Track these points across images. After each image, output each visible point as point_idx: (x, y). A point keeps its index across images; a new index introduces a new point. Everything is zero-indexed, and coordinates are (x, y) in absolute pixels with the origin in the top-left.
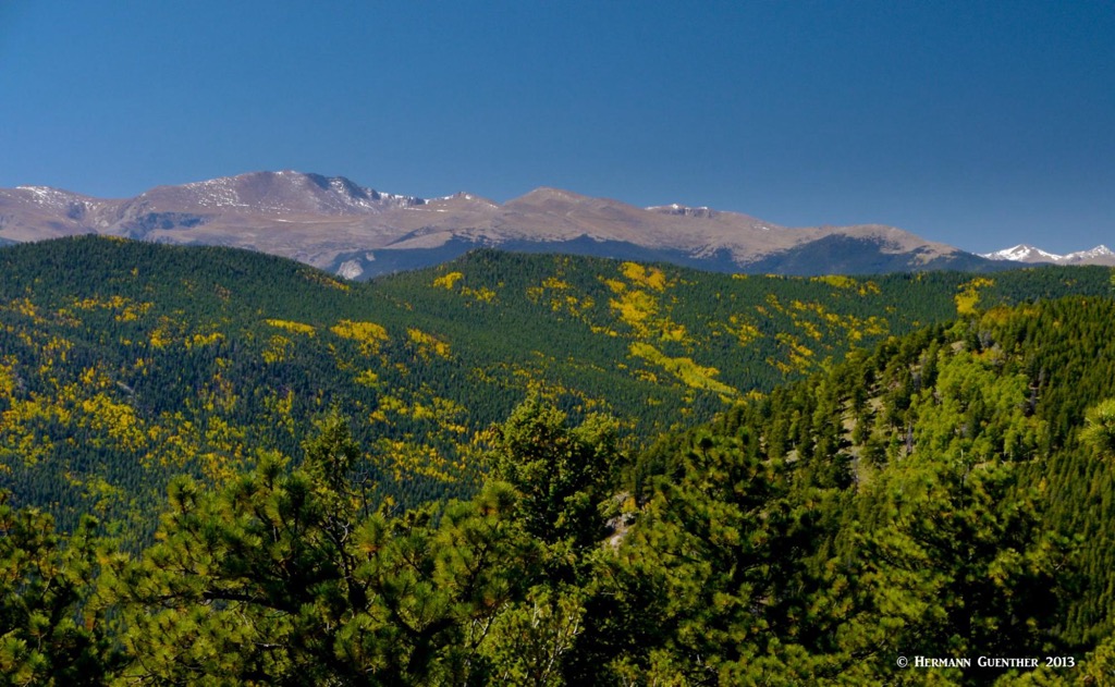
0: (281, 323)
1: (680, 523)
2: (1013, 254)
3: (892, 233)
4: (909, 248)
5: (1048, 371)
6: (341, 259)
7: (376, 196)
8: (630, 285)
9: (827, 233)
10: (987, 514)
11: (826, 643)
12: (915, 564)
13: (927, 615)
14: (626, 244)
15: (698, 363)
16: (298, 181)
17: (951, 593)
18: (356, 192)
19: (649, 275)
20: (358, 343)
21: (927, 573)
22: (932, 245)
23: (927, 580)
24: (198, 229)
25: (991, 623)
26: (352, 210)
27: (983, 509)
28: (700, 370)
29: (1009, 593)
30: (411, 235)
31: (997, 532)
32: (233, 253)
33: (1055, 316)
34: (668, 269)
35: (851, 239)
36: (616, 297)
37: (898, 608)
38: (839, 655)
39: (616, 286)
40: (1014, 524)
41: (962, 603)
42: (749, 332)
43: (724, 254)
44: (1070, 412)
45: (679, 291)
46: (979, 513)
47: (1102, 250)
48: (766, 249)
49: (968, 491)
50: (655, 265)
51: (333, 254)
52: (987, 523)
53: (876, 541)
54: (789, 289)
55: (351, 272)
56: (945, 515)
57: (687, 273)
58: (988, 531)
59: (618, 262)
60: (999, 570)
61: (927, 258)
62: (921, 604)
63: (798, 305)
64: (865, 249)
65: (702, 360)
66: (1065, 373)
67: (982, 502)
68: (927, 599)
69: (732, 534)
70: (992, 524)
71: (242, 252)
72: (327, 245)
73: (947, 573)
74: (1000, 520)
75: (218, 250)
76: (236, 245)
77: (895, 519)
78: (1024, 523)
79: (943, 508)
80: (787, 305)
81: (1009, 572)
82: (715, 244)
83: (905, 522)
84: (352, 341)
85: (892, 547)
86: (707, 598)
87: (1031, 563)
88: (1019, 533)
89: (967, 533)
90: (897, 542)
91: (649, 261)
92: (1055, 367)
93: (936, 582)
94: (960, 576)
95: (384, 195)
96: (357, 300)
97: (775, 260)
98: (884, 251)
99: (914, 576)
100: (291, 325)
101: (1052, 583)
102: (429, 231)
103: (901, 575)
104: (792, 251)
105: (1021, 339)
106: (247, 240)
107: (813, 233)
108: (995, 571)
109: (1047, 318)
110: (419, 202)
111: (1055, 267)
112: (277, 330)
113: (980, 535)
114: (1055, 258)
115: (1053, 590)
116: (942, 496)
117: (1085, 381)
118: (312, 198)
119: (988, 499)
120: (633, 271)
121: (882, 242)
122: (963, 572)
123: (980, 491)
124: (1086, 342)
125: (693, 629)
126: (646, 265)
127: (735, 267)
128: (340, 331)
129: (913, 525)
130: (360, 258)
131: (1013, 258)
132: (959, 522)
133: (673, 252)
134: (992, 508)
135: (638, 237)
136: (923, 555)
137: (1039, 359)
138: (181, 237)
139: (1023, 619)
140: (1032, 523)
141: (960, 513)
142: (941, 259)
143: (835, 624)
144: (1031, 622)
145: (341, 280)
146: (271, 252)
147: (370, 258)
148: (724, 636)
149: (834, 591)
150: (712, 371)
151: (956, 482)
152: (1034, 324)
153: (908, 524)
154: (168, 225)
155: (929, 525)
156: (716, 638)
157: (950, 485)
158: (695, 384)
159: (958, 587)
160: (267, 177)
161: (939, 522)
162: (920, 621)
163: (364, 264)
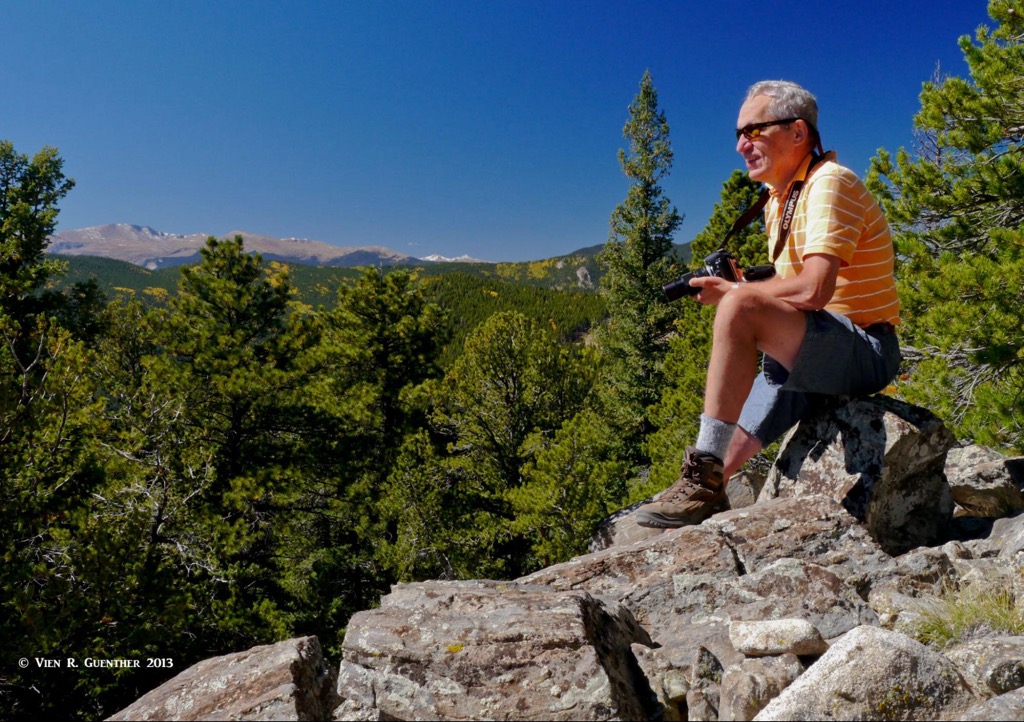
0: (120, 289)
1: (198, 295)
2: (432, 258)
3: (383, 250)
4: (390, 255)
5: (446, 303)
6: (148, 261)
7: (163, 235)
8: (274, 271)
9: (356, 249)
10: (396, 297)
11: (291, 365)
12: (354, 326)
13: (361, 356)
14: (273, 255)
15: (304, 303)
16: (127, 227)
17: (375, 343)
18: (154, 233)
19: (282, 266)
20: (155, 296)
21: (361, 331)
22: (399, 254)
23: (361, 335)
24: (82, 249)
25: (399, 359)
26: (152, 241)
27: (393, 293)
28: (304, 306)
29: (407, 341)
30: (178, 251)
31: (401, 307)
32: (97, 258)
33: (448, 281)
34: (290, 265)
35: (366, 252)
36: (268, 276)
37: (344, 351)
38: (297, 372)
39: (268, 271)
40: (411, 304)
41: (381, 348)
42: (325, 290)
43: (314, 258)
44: (455, 318)
45: (295, 273)
46: (391, 296)
47: (466, 257)
48: (332, 256)
49: (385, 285)
50: (285, 263)
51: (144, 259)
52: (396, 302)
53: (333, 316)
54: (341, 273)
55: (152, 267)
56: (371, 297)
57: (298, 266)
58: (396, 306)
59: (270, 261)
60: (402, 327)
61: (397, 260)
62: (357, 350)
63: (345, 279)
64: (372, 257)
65: (305, 302)
66: (453, 303)
67: (392, 290)
68: (361, 347)
69: (228, 298)
70: (398, 302)
71: (101, 258)
72: (141, 255)
73: (372, 330)
74: (403, 301)
75: (91, 257)
76: (99, 255)
77: (342, 300)
78: (416, 303)
79: (370, 294)
80: (341, 279)
81: (408, 328)
82: (310, 254)
83: (347, 303)
84: (152, 296)
85: (342, 318)
86: (214, 341)
87: (420, 323)
88: (414, 308)
89: (384, 309)
90: (344, 315)
91: (282, 260)
92: (449, 300)
93: (366, 336)
94: (380, 333)
95: (166, 234)
96: (155, 279)
97: (335, 261)
98: (380, 257)
99: (355, 334)
100: (124, 289)
101: (433, 334)
102: (186, 249)
103: (347, 332)
104: (342, 257)
105: (435, 290)
106: (105, 253)
107: (351, 250)
108: (400, 327)
109: (445, 281)
110: (182, 237)
111: (448, 263)
112: (118, 291)
113: (391, 308)
114: (448, 260)
115: (433, 339)
116: (369, 287)
117: (460, 306)
118: (134, 235)
119: (396, 289)
120: (275, 265)
121: (379, 253)
122: (383, 329)
123: (391, 284)
124: (460, 290)
125: (203, 358)
126: (280, 262)
127: (319, 263)
128: (147, 292)
129: (353, 304)
130: (156, 261)
131: (432, 260)
132: (379, 301)
133: (292, 258)
134: (398, 294)
135: (278, 252)
136: (359, 322)
137: (442, 298)
138: (75, 252)
139: (416, 355)
140: (421, 303)
141: (380, 297)
142: (403, 260)
143: (295, 352)
144: (421, 357)
145: (147, 270)
146: (116, 258)
147: (161, 261)
148: (225, 362)
149: (296, 332)
150: (310, 306)
151: (378, 280)
152: (439, 284)
153: (349, 304)
154: (69, 247)
155: (362, 304)
156: (220, 365)
157: (374, 281)
158: (303, 312)
159: (381, 339)
160: (113, 226)
161: (367, 301)
162: (358, 359)
163: (158, 263)
